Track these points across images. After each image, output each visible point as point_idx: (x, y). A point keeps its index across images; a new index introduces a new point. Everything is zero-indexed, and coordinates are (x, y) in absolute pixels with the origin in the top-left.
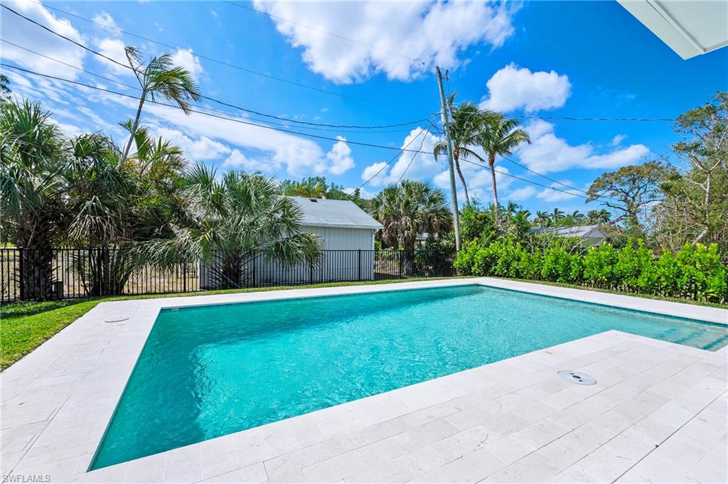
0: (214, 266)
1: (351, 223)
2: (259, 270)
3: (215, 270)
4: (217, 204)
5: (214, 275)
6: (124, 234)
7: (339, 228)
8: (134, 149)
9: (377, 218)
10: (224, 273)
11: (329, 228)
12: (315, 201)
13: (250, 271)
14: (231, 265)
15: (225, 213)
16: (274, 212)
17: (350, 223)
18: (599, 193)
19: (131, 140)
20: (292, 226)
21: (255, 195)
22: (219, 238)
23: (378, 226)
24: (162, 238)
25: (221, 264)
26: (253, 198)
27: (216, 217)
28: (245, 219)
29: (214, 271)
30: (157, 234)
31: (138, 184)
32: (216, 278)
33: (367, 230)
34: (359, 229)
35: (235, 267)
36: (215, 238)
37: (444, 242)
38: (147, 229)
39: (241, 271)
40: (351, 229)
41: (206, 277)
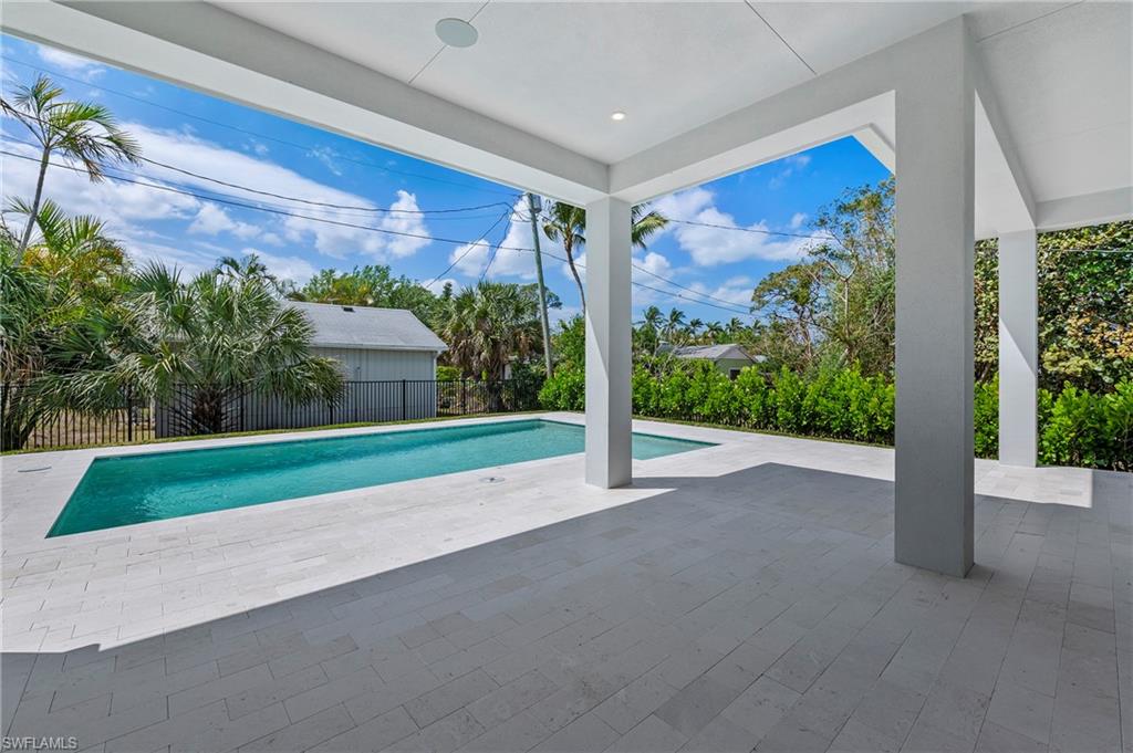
0: (178, 407)
1: (402, 343)
2: (250, 413)
3: (179, 413)
4: (183, 318)
5: (177, 421)
6: (30, 365)
7: (382, 351)
8: (37, 233)
9: (441, 336)
10: (194, 416)
11: (367, 350)
12: (351, 310)
13: (235, 415)
14: (206, 405)
15: (195, 332)
16: (274, 329)
17: (400, 344)
18: (766, 298)
19: (31, 224)
20: (298, 349)
21: (240, 307)
22: (184, 367)
23: (440, 346)
24: (94, 368)
25: (189, 403)
26: (237, 311)
27: (181, 336)
28: (223, 341)
29: (177, 415)
30: (85, 364)
31: (51, 289)
32: (181, 425)
33: (425, 352)
34: (413, 352)
35: (211, 408)
36: (178, 368)
37: (534, 369)
38: (68, 356)
39: (222, 415)
40: (401, 352)
41: (165, 424)
